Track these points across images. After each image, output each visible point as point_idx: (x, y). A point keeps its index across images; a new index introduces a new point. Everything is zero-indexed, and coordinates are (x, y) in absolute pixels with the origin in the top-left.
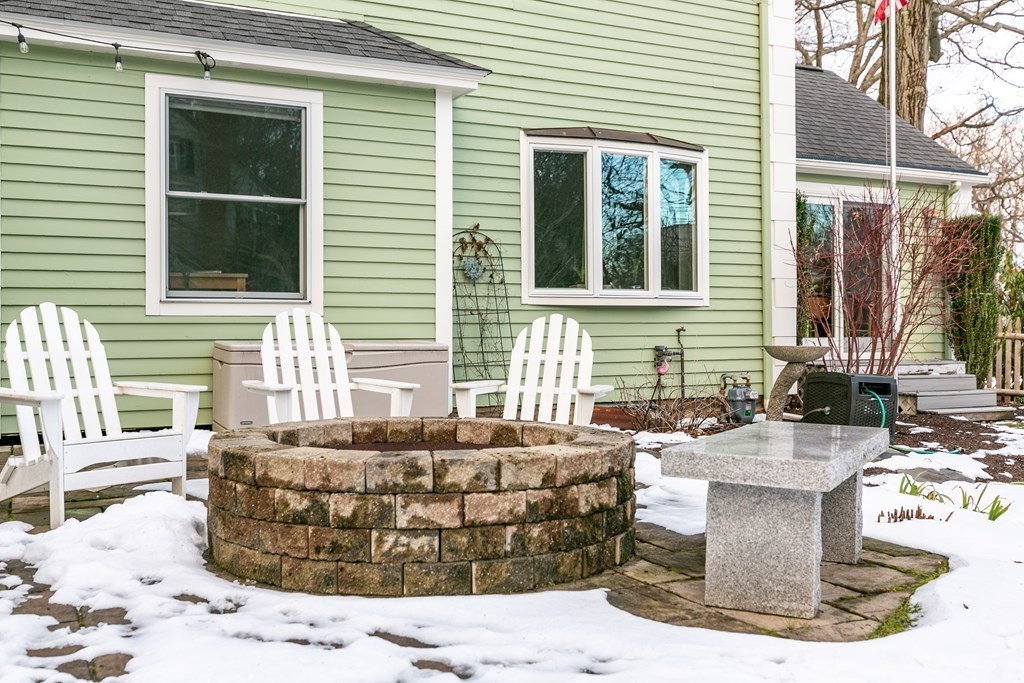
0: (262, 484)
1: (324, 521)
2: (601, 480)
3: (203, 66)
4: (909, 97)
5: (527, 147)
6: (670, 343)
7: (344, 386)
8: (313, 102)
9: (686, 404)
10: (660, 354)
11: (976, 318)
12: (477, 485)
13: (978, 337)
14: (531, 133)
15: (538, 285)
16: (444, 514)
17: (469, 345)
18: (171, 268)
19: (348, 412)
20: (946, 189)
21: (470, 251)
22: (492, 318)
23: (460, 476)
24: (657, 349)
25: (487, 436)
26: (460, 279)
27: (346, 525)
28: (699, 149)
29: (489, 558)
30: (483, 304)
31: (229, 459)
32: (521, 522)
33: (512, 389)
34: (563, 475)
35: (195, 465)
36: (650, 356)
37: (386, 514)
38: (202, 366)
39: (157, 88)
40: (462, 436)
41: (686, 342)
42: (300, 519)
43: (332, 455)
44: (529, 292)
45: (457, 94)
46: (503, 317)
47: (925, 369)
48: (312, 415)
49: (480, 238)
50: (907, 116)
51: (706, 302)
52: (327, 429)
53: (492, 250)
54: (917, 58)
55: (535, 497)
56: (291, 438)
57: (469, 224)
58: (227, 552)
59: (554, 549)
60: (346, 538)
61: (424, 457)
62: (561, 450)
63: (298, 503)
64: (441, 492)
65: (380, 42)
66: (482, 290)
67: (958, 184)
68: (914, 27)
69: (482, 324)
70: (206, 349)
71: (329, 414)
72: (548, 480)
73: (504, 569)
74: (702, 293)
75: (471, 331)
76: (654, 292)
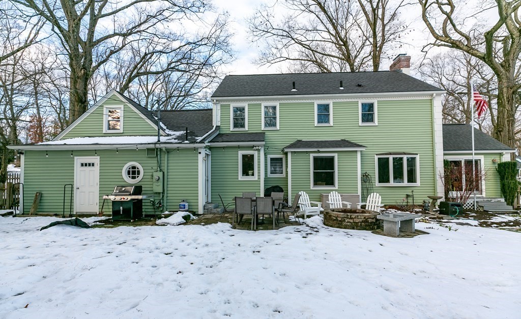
0: (330, 216)
1: (337, 220)
2: (373, 219)
3: (319, 152)
4: (507, 121)
5: (376, 158)
6: (410, 194)
7: (341, 203)
8: (336, 155)
9: (414, 206)
10: (408, 196)
11: (509, 187)
12: (355, 218)
13: (510, 192)
14: (377, 155)
15: (379, 182)
16: (351, 221)
17: (365, 194)
18: (314, 182)
19: (341, 207)
20: (501, 154)
21: (365, 177)
22: (369, 189)
23: (353, 217)
24: (407, 195)
25: (361, 212)
26: (363, 181)
27: (340, 221)
28: (417, 154)
29: (357, 226)
30: (367, 186)
31: (326, 213)
32: (361, 222)
33: (367, 204)
34: (367, 217)
35: (321, 212)
36: (405, 196)
37: (345, 220)
38: (319, 197)
39: (312, 155)
40: (357, 211)
41: (414, 193)
42: (335, 220)
43: (338, 213)
44: (377, 184)
45: (361, 151)
46: (372, 189)
47: (490, 200)
48: (336, 207)
49: (367, 174)
50: (507, 126)
51: (419, 185)
52: (338, 209)
53: (369, 177)
54: (510, 110)
55: (363, 220)
56: (333, 211)
57: (365, 172)
58: (327, 223)
59: (366, 226)
60: (340, 223)
61: (349, 214)
62: (368, 214)
63: (335, 218)
64: (351, 218)
65: (347, 143)
66: (367, 184)
67: (504, 153)
68: (508, 102)
69: (367, 190)
70: (319, 194)
71: (339, 207)
72: (365, 218)
73: (359, 228)
74: (418, 183)
75: (365, 191)
76: (405, 183)
